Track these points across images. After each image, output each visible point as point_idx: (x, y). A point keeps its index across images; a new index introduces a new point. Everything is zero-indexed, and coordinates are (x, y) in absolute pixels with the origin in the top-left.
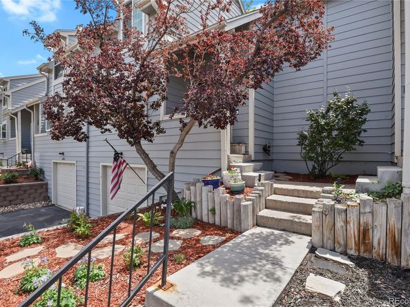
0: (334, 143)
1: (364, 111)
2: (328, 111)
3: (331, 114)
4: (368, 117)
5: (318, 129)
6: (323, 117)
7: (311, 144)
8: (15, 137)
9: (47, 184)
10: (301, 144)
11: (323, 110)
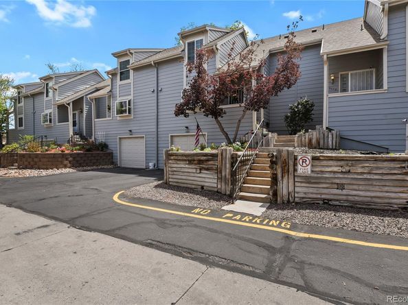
0: (301, 119)
1: (312, 105)
2: (298, 105)
3: (300, 106)
4: (314, 108)
5: (294, 113)
6: (296, 108)
7: (291, 120)
8: (68, 121)
9: (112, 153)
10: (286, 120)
11: (296, 104)
